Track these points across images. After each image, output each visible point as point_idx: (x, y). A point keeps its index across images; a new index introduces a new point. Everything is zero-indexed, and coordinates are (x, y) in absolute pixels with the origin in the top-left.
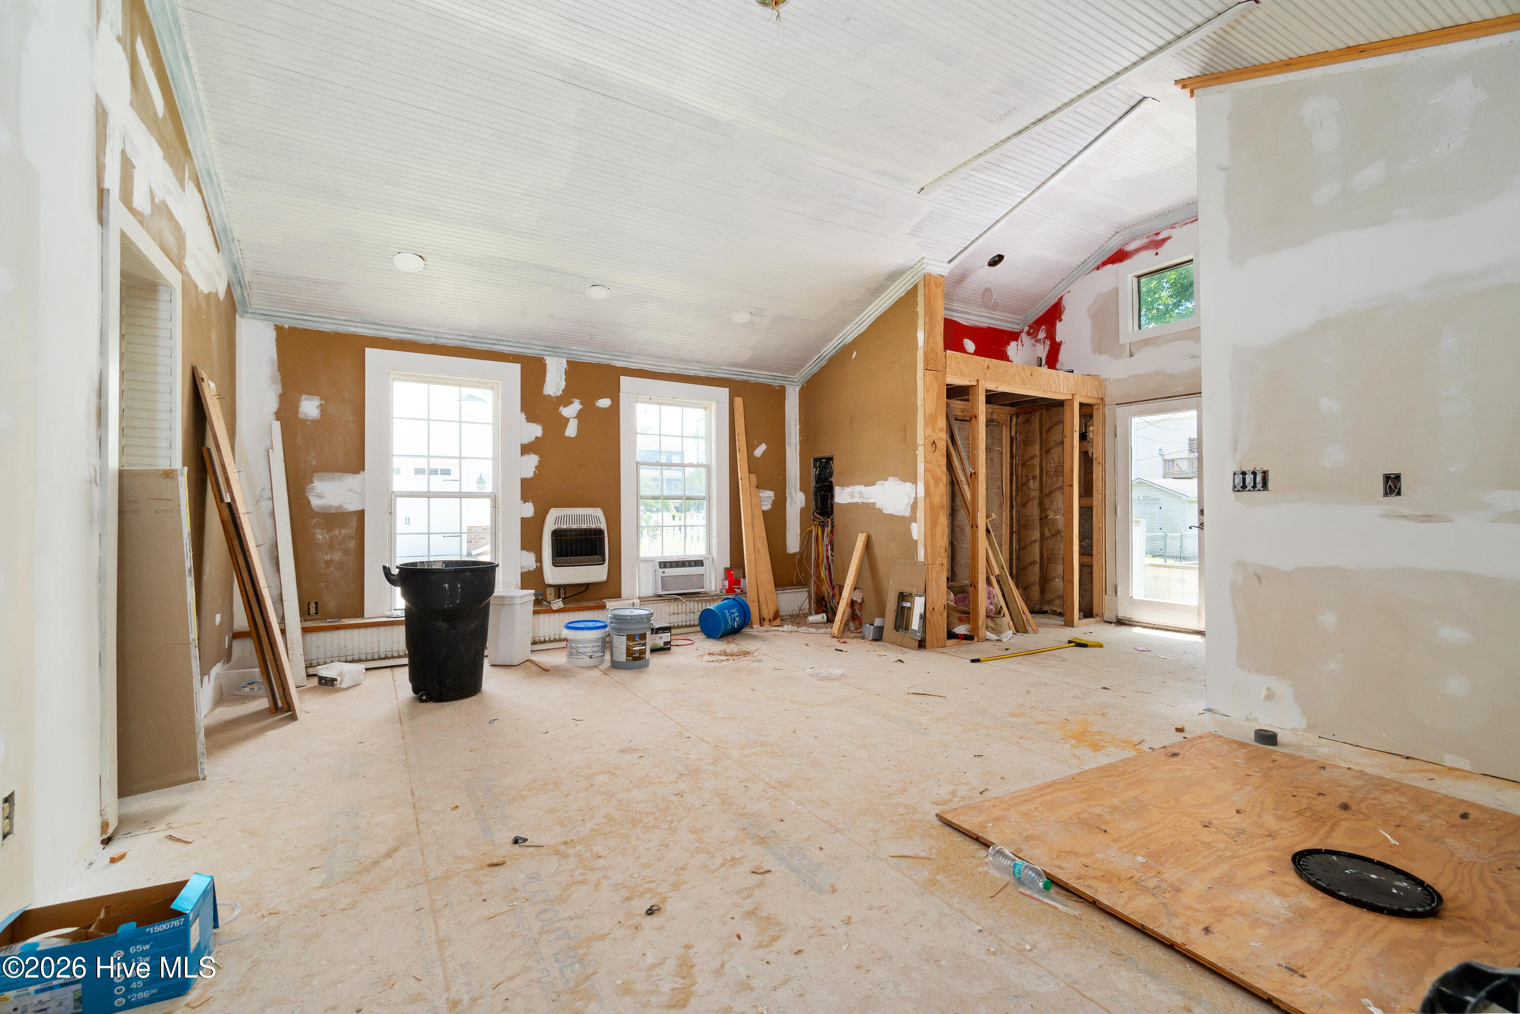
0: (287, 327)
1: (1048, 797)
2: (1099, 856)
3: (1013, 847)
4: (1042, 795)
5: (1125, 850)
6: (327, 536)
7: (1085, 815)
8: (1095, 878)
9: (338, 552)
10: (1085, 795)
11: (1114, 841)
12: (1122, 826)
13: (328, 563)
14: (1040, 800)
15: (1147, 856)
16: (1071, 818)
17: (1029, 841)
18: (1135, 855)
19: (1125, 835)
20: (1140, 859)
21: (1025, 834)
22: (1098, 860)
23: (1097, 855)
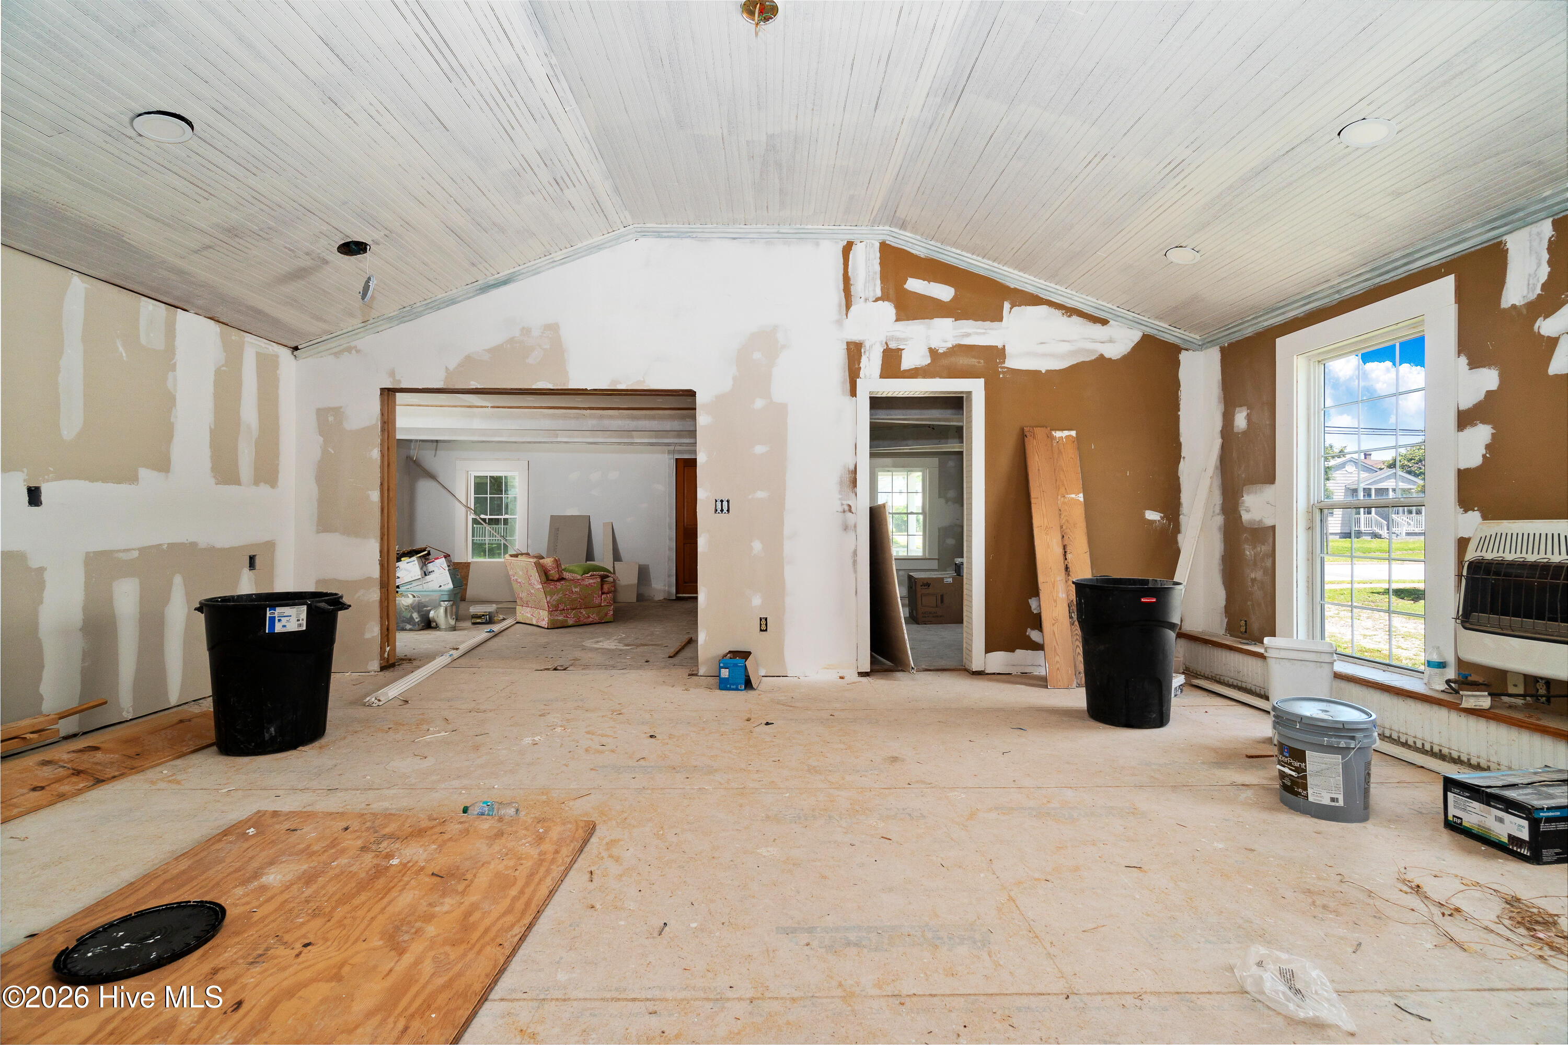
0: (1226, 345)
1: (513, 892)
2: (434, 847)
3: (506, 821)
4: (522, 892)
5: (410, 864)
6: (1253, 553)
7: (460, 888)
8: (432, 828)
9: (1260, 570)
10: (472, 919)
11: (422, 869)
12: (416, 892)
13: (1254, 580)
14: (520, 884)
15: (388, 867)
16: (475, 876)
17: (499, 831)
18: (401, 863)
19: (413, 881)
20: (395, 862)
21: (505, 836)
22: (433, 842)
23: (435, 847)
